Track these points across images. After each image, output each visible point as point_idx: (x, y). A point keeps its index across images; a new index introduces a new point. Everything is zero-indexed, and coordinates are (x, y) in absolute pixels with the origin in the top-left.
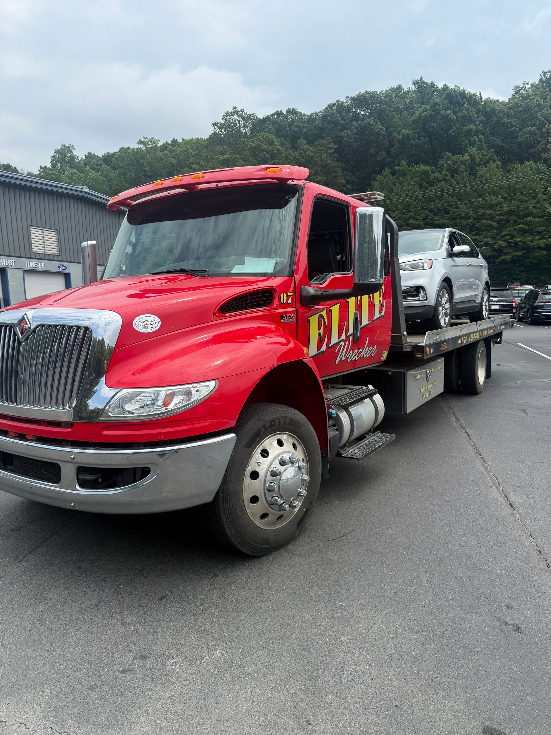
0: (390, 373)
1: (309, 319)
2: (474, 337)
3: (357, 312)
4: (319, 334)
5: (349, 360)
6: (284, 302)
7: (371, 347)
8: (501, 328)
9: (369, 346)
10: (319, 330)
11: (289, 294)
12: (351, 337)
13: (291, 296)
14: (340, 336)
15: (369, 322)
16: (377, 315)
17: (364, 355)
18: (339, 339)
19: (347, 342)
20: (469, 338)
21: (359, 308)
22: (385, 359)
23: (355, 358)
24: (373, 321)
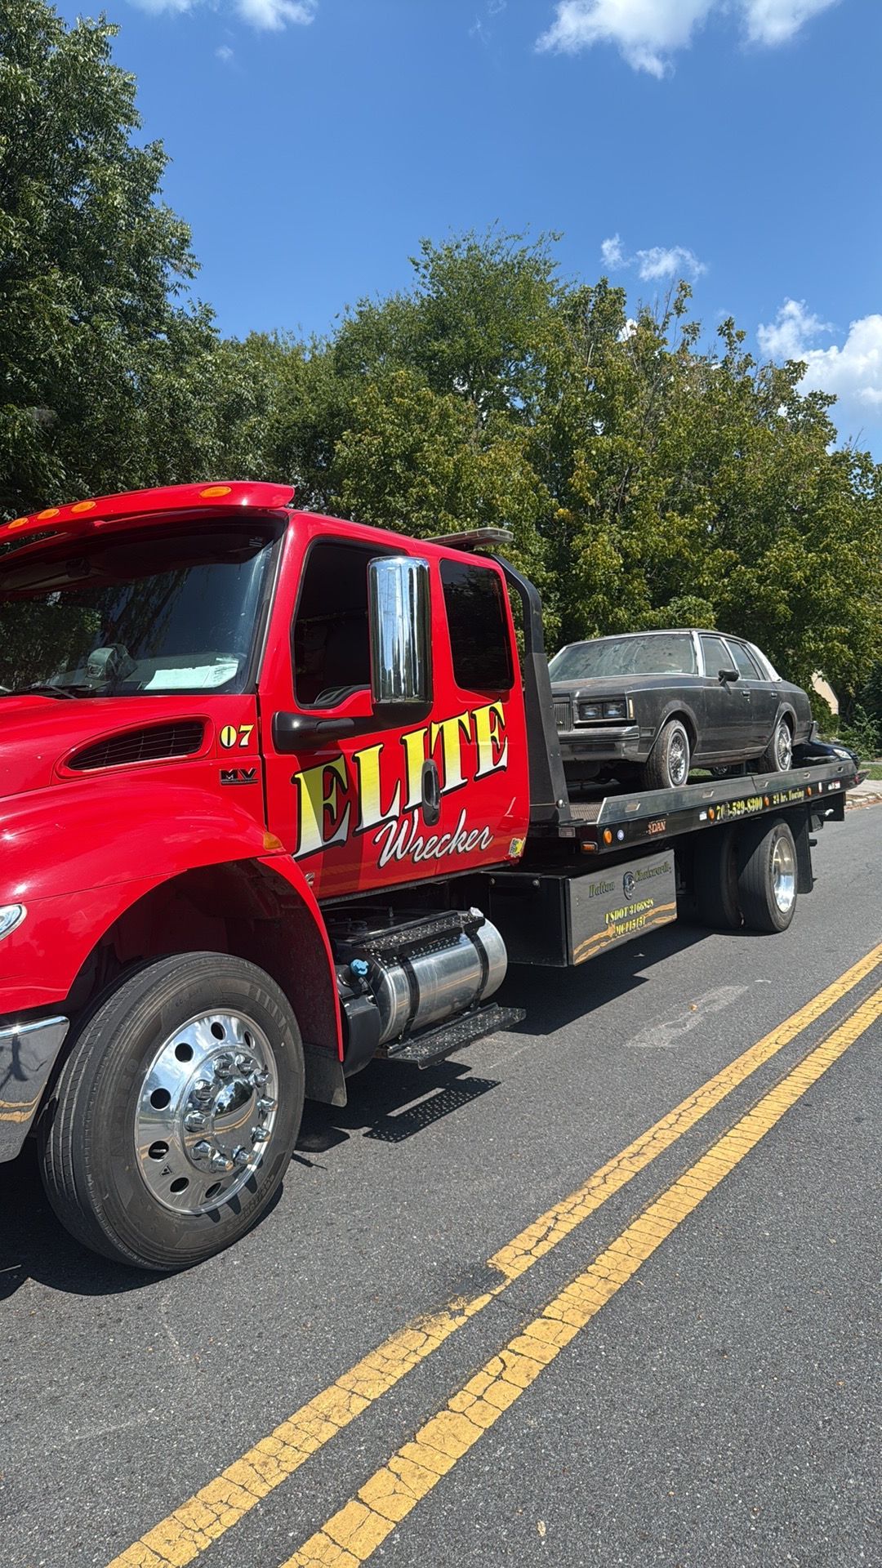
0: (537, 882)
1: (296, 776)
2: (746, 806)
3: (432, 762)
4: (327, 807)
5: (417, 859)
6: (229, 743)
7: (476, 832)
8: (830, 788)
9: (468, 828)
10: (325, 799)
11: (243, 728)
12: (416, 812)
13: (247, 732)
14: (384, 812)
15: (466, 780)
16: (486, 765)
17: (457, 847)
18: (383, 816)
19: (406, 822)
20: (731, 809)
21: (435, 753)
22: (520, 855)
23: (434, 854)
24: (477, 779)
